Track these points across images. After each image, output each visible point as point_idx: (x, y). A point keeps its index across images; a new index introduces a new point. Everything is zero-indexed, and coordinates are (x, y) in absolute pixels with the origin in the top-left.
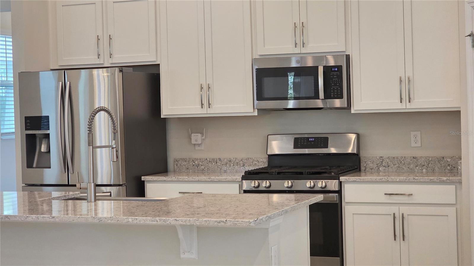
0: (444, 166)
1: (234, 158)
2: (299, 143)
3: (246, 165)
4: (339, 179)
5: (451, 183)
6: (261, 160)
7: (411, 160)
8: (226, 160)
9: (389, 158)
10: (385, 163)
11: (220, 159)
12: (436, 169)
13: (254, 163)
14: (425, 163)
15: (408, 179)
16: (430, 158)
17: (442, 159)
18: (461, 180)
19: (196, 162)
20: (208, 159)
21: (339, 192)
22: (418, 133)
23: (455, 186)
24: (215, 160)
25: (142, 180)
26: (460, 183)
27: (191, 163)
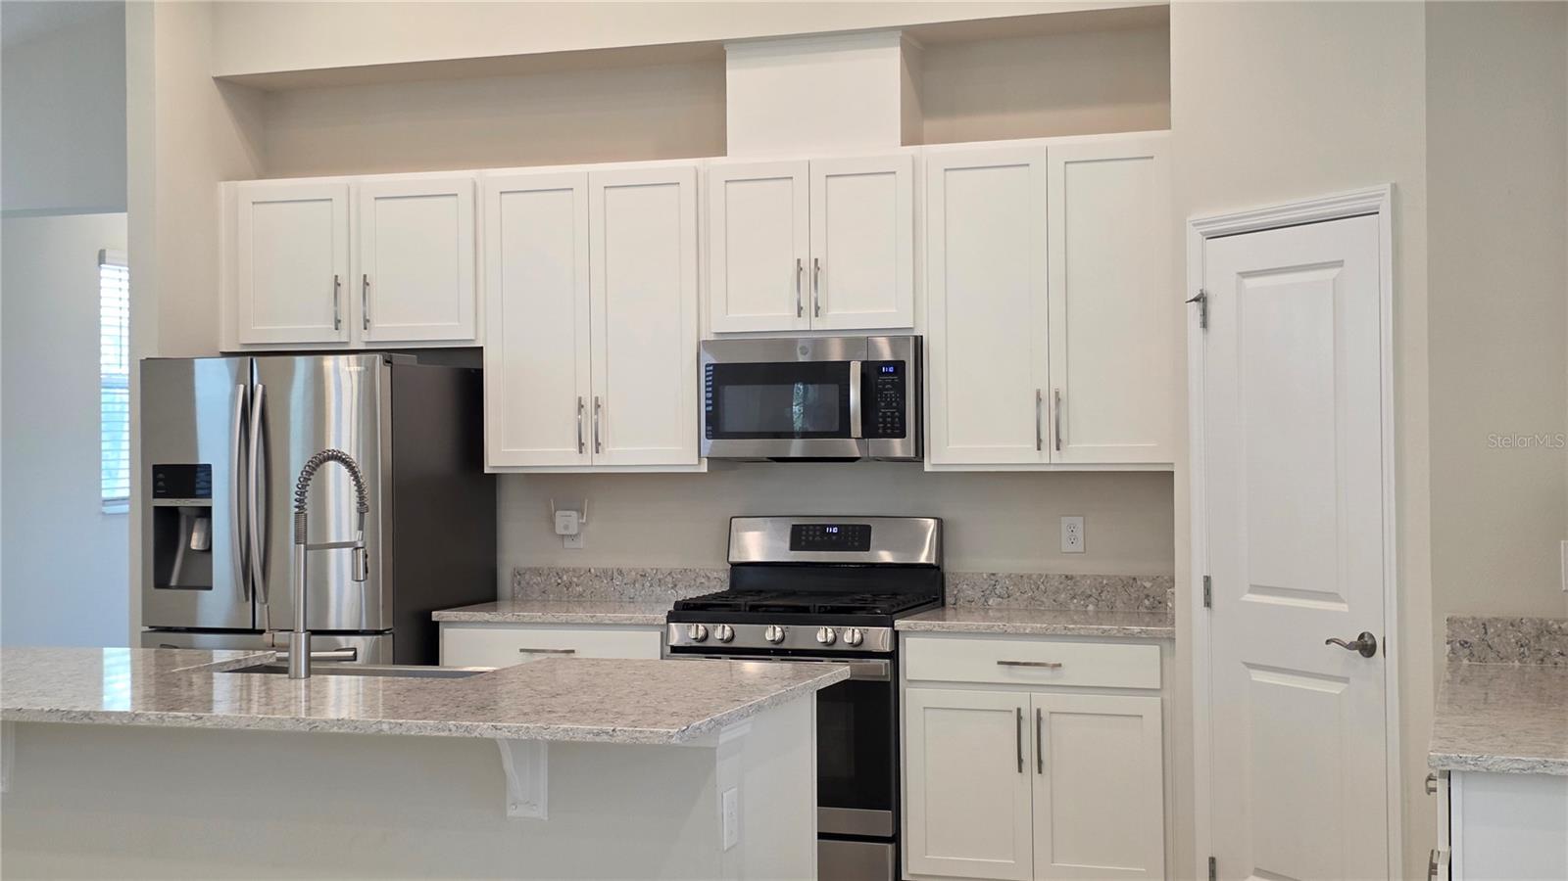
0: (1137, 599)
1: (652, 569)
2: (803, 538)
3: (680, 585)
4: (893, 626)
5: (1152, 639)
6: (715, 574)
7: (1061, 583)
8: (633, 573)
9: (1009, 576)
10: (1002, 587)
11: (620, 572)
12: (1119, 604)
13: (698, 581)
14: (1094, 590)
15: (1052, 628)
16: (1103, 579)
17: (1131, 581)
18: (1173, 632)
19: (565, 578)
20: (592, 570)
21: (893, 655)
22: (1079, 521)
23: (1157, 647)
24: (610, 573)
25: (433, 619)
26: (1172, 639)
27: (553, 581)
